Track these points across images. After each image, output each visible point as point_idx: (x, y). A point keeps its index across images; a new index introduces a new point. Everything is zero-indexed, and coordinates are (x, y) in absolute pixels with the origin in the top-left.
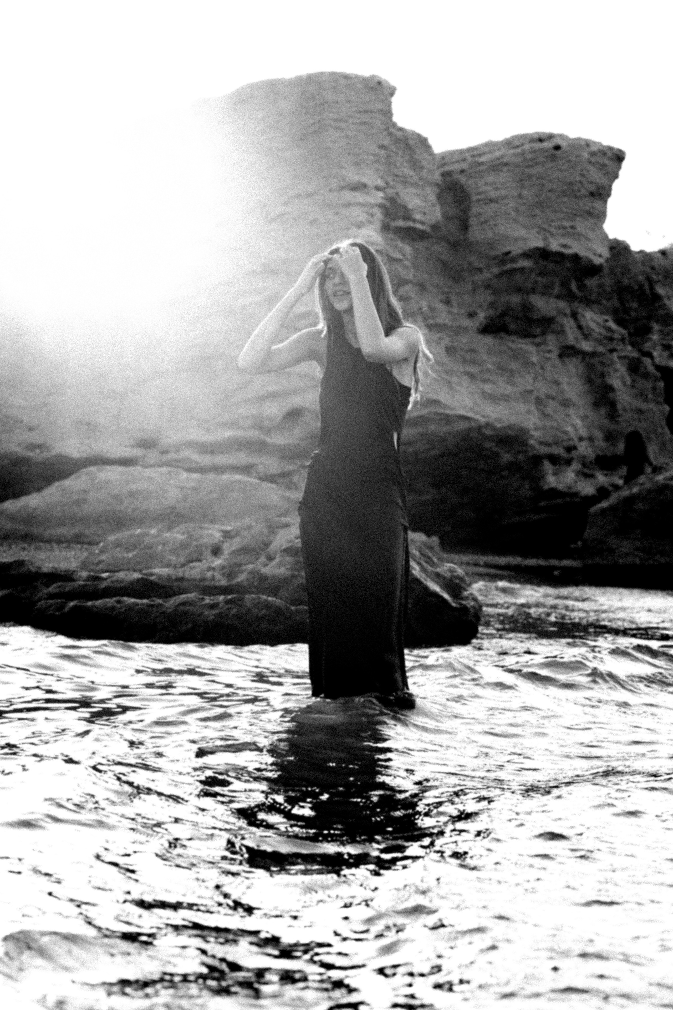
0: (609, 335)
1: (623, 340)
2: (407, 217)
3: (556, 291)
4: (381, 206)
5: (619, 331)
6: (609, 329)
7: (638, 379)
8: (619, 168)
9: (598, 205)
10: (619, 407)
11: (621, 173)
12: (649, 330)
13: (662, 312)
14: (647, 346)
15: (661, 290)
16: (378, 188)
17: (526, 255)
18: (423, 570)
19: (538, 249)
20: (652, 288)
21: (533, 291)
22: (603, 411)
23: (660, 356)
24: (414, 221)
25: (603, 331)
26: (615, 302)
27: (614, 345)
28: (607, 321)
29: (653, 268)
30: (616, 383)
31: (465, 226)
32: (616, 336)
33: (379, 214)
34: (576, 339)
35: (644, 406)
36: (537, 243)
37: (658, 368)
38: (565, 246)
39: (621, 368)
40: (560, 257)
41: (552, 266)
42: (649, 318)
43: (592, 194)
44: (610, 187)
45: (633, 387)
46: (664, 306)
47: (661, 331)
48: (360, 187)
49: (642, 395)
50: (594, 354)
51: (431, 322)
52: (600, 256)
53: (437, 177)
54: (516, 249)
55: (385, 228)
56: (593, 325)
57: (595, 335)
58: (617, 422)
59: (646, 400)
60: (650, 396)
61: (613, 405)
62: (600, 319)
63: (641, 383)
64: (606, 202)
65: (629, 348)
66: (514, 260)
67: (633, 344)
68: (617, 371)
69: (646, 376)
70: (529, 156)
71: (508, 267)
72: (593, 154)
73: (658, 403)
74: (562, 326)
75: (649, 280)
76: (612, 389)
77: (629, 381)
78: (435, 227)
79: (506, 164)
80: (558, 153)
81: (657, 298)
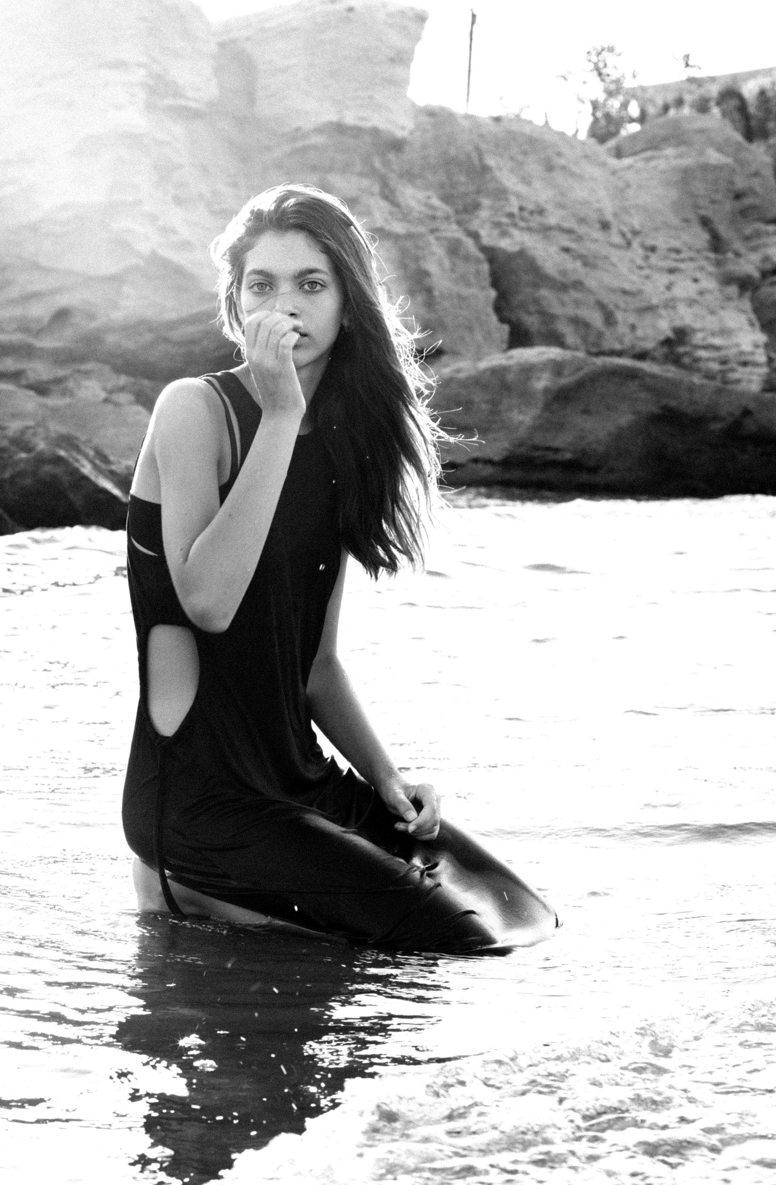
0: (430, 213)
1: (447, 218)
2: (178, 94)
3: (358, 168)
4: (144, 85)
5: (443, 208)
6: (432, 207)
7: (459, 262)
8: (422, 28)
9: (398, 71)
10: (436, 293)
11: (425, 34)
12: (477, 206)
13: (491, 186)
14: (475, 225)
15: (491, 161)
16: (139, 65)
17: (319, 130)
18: (95, 467)
19: (331, 123)
20: (481, 159)
21: (331, 169)
22: (420, 298)
23: (489, 235)
24: (187, 98)
25: (423, 209)
26: (441, 177)
27: (437, 224)
28: (429, 197)
29: (482, 136)
30: (432, 267)
31: (252, 100)
32: (439, 214)
33: (142, 95)
34: (386, 220)
35: (465, 291)
36: (330, 116)
37: (484, 249)
38: (362, 119)
39: (439, 250)
40: (357, 131)
41: (350, 141)
42: (478, 192)
43: (392, 60)
44: (413, 51)
45: (452, 270)
46: (493, 178)
47: (491, 208)
48: (119, 65)
49: (463, 280)
50: (409, 236)
51: (217, 207)
52: (403, 128)
53: (213, 47)
54: (307, 124)
55: (150, 107)
56: (413, 204)
57: (415, 214)
58: (434, 311)
59: (468, 285)
60: (473, 280)
61: (429, 291)
62: (421, 195)
63: (462, 267)
64: (409, 67)
65: (455, 227)
66: (305, 136)
67: (459, 223)
68: (434, 254)
69: (467, 258)
70: (319, 20)
71: (300, 144)
72: (391, 15)
73: (483, 288)
74: (369, 206)
75: (478, 150)
76: (426, 274)
77: (447, 263)
78: (210, 104)
79: (294, 30)
80: (351, 15)
81: (485, 169)
